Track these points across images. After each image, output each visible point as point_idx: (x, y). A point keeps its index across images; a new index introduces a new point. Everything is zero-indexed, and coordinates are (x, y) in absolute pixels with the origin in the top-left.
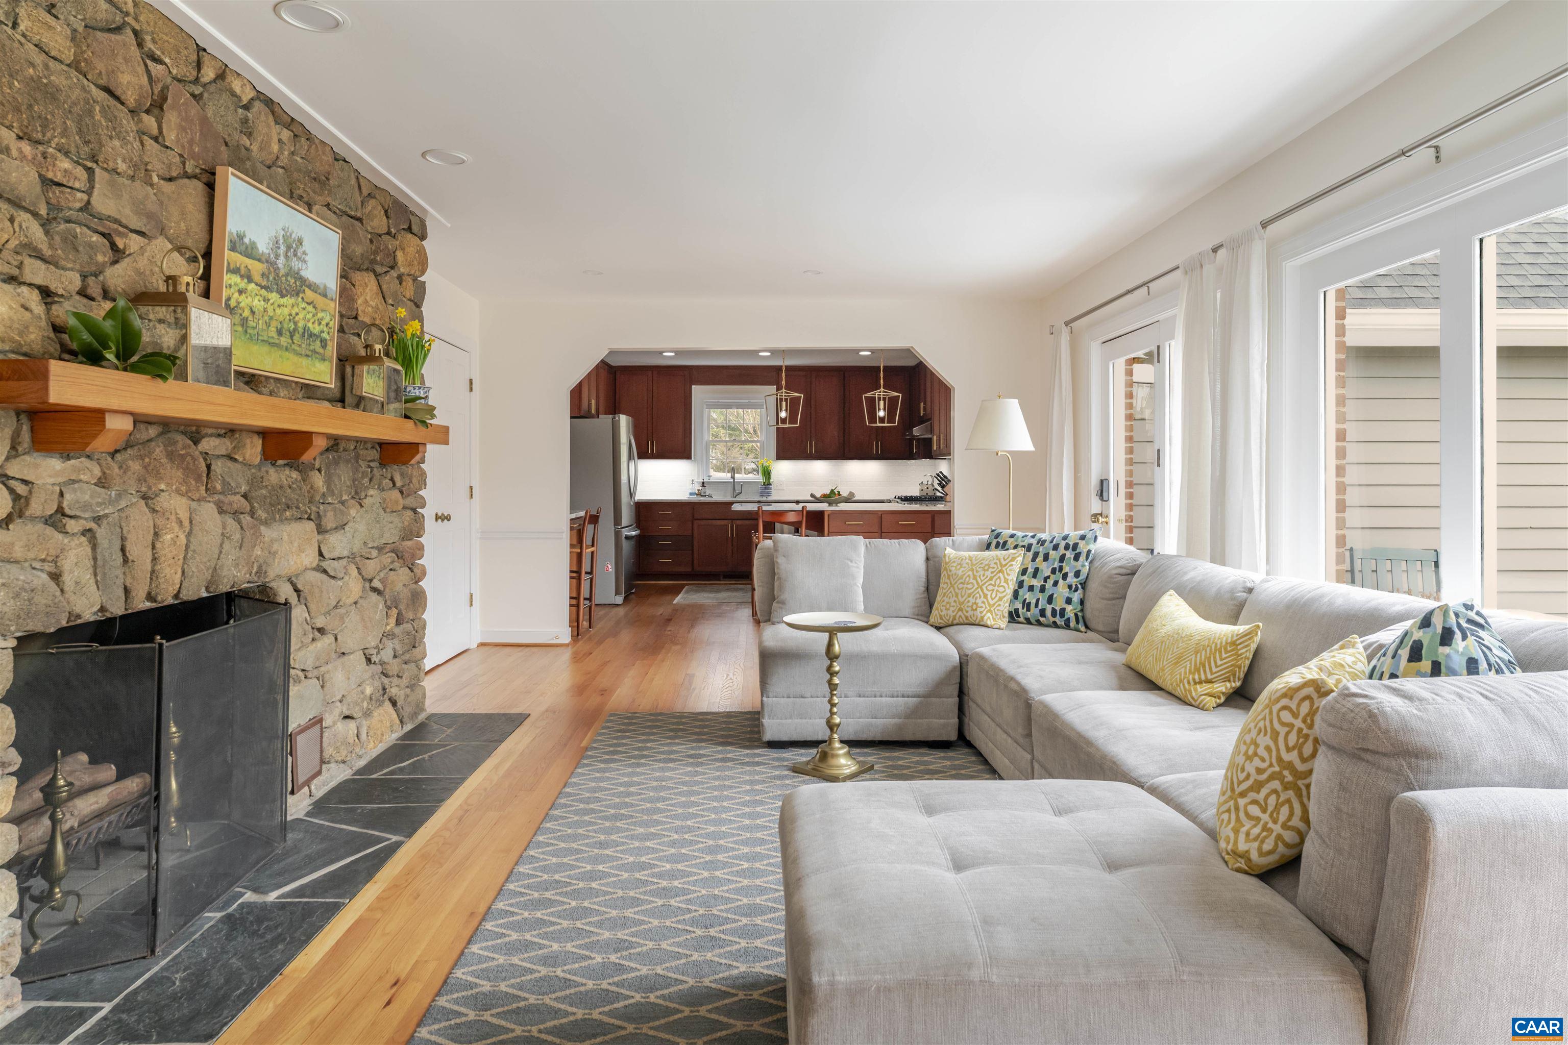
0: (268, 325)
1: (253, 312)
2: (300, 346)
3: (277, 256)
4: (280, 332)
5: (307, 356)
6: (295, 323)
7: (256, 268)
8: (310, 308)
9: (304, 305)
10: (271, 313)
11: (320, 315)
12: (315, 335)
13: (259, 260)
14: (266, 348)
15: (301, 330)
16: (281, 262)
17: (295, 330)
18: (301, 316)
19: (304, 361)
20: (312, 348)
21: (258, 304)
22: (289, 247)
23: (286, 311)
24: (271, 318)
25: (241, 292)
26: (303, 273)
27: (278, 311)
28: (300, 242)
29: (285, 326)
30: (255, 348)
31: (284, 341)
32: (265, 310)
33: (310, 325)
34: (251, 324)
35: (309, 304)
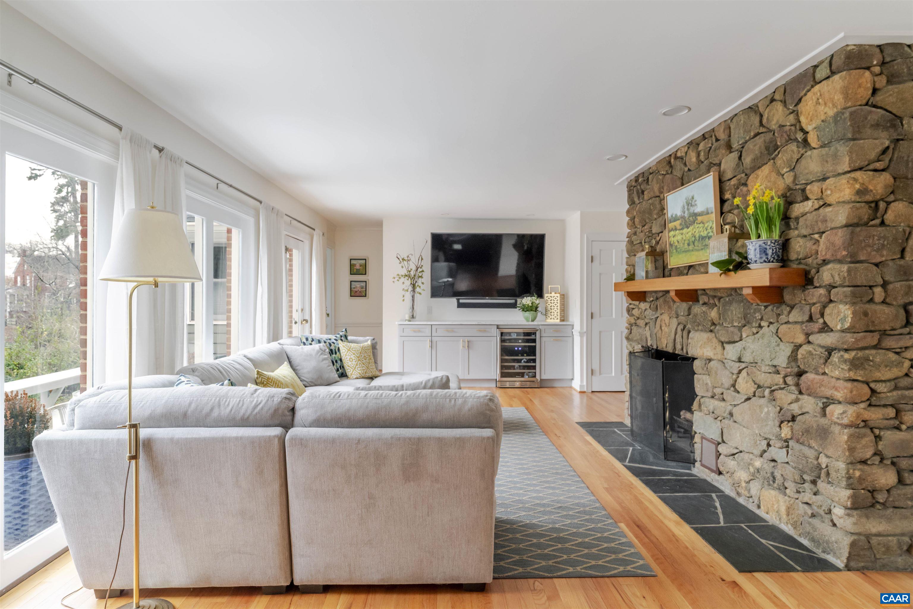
0: (684, 244)
1: (678, 242)
2: (698, 246)
3: (684, 213)
4: (689, 245)
5: (702, 249)
6: (695, 237)
7: (677, 223)
8: (701, 225)
9: (698, 225)
10: (684, 238)
11: (706, 225)
12: (705, 237)
13: (679, 220)
14: (684, 254)
15: (697, 238)
16: (686, 215)
17: (695, 240)
18: (697, 232)
19: (701, 253)
20: (704, 244)
21: (679, 237)
22: (688, 205)
23: (690, 234)
24: (685, 240)
25: (674, 237)
26: (696, 211)
27: (687, 236)
28: (693, 198)
29: (691, 240)
30: (680, 256)
31: (691, 247)
32: (682, 238)
33: (702, 233)
34: (678, 247)
35: (699, 224)
